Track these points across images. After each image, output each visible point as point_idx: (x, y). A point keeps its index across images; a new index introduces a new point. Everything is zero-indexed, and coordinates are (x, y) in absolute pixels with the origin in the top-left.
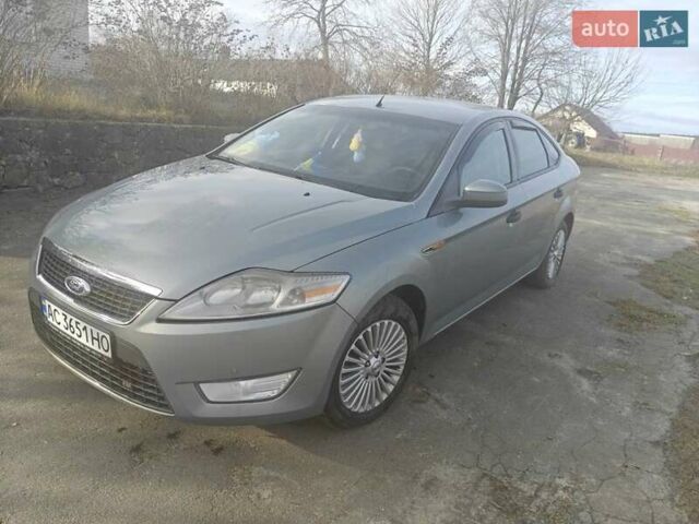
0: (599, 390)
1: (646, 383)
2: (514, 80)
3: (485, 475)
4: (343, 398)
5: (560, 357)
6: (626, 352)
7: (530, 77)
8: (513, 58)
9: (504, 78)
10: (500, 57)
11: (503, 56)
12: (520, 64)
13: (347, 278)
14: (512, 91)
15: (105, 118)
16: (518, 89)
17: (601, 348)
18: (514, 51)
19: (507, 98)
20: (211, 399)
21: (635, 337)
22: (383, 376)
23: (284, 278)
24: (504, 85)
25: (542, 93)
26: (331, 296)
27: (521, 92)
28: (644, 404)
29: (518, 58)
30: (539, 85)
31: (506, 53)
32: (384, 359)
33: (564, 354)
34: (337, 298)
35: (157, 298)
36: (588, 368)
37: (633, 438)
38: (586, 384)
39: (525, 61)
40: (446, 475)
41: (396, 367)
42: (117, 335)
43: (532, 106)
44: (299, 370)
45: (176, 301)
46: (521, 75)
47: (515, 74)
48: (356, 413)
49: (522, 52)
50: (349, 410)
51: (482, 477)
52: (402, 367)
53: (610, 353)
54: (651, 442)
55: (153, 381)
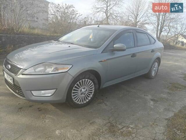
0: (155, 104)
1: (171, 104)
2: (161, 27)
3: (110, 122)
4: (73, 99)
5: (148, 96)
6: (169, 96)
7: (166, 26)
8: (161, 21)
9: (158, 26)
10: (157, 20)
11: (158, 20)
12: (163, 22)
13: (71, 66)
14: (160, 30)
15: (43, 35)
16: (162, 29)
17: (161, 94)
18: (161, 19)
19: (159, 32)
20: (34, 95)
21: (174, 92)
22: (86, 94)
23: (53, 65)
24: (158, 28)
25: (169, 30)
26: (66, 70)
27: (163, 30)
28: (168, 109)
29: (162, 21)
30: (168, 28)
31: (159, 19)
32: (87, 90)
33: (149, 95)
34: (68, 71)
35: (22, 69)
36: (155, 99)
37: (160, 117)
38: (152, 103)
39: (164, 21)
40: (98, 121)
41: (91, 93)
42: (14, 78)
43: (167, 34)
44: (57, 89)
45: (26, 70)
46: (163, 25)
47: (161, 25)
48: (78, 104)
49: (163, 19)
50: (76, 103)
51: (109, 123)
52: (93, 93)
53: (164, 96)
54: (165, 119)
55: (21, 90)
